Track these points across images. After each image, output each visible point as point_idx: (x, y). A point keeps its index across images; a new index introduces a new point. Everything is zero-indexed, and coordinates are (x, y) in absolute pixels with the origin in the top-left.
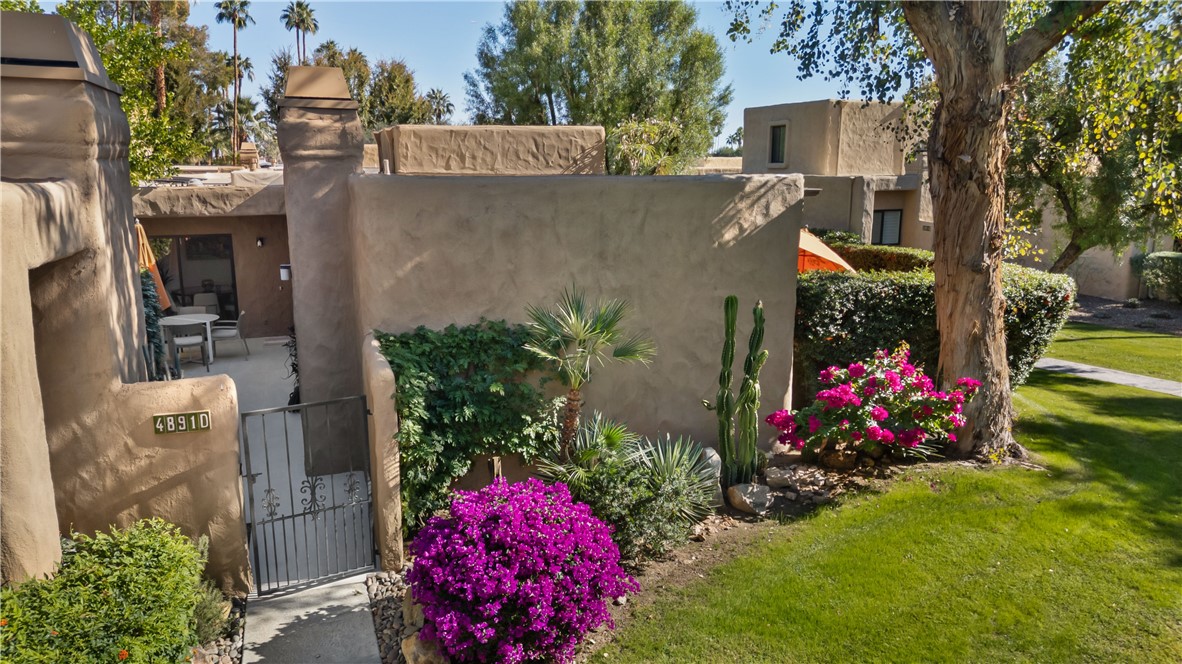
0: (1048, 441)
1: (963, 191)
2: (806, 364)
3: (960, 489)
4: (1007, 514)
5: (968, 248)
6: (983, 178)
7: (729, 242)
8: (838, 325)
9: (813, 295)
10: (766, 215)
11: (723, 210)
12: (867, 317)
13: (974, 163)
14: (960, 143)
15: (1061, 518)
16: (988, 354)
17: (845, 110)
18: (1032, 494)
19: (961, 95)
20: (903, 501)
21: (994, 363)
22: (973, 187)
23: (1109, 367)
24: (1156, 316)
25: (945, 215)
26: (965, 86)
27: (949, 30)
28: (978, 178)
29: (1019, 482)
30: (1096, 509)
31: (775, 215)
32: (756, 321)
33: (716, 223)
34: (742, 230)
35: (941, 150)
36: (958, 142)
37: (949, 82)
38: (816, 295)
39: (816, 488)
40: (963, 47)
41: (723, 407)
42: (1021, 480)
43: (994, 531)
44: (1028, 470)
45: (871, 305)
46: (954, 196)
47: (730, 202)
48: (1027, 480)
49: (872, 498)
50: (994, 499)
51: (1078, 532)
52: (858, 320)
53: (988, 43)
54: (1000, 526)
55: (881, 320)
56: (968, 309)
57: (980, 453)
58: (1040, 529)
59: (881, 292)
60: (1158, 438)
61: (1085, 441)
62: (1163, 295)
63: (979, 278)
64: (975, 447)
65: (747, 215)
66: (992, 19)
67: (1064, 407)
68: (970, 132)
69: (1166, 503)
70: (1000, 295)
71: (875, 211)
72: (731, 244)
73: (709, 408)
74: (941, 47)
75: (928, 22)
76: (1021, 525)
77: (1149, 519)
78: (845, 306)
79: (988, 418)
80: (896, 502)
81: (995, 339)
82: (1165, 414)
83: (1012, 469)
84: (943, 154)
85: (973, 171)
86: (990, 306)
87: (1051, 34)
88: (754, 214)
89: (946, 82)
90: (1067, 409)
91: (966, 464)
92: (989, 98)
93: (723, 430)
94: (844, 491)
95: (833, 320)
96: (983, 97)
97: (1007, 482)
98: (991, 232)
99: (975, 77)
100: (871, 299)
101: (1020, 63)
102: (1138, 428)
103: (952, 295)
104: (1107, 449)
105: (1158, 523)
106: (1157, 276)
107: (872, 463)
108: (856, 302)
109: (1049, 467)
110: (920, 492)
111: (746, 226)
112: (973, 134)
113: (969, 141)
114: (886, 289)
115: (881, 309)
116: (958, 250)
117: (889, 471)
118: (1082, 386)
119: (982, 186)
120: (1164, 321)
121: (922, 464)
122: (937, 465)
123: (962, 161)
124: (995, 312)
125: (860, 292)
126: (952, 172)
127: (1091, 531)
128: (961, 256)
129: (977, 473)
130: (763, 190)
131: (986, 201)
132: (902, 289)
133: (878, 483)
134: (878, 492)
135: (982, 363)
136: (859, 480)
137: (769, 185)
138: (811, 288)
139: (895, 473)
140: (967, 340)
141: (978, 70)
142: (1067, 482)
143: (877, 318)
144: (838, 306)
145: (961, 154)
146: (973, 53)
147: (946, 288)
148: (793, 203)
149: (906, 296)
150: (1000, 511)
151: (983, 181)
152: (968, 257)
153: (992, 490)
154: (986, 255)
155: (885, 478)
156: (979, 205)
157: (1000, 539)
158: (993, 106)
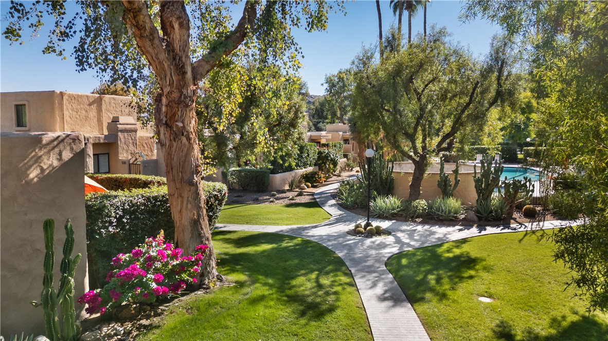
0: (229, 268)
1: (179, 142)
2: (94, 254)
3: (202, 308)
4: (228, 315)
5: (185, 172)
6: (188, 135)
7: (33, 179)
8: (113, 226)
9: (96, 210)
10: (60, 159)
11: (27, 157)
12: (130, 218)
13: (184, 127)
14: (175, 115)
15: (252, 309)
16: (202, 229)
17: (65, 97)
18: (235, 300)
19: (173, 90)
20: (176, 327)
21: (205, 233)
22: (184, 139)
23: (230, 223)
24: (237, 197)
25: (171, 155)
26: (175, 85)
27: (163, 54)
28: (186, 135)
29: (227, 294)
30: (262, 298)
31: (66, 159)
32: (67, 234)
33: (22, 167)
34: (42, 170)
35: (165, 119)
36: (174, 115)
37: (166, 82)
38: (98, 209)
39: (119, 337)
40: (172, 64)
41: (48, 301)
42: (228, 293)
43: (227, 327)
44: (228, 287)
45: (132, 211)
46: (175, 144)
47: (32, 152)
48: (231, 292)
49: (157, 331)
50: (220, 309)
51: (261, 314)
52: (125, 221)
53: (184, 63)
54: (229, 323)
55: (138, 218)
56: (189, 206)
57: (204, 284)
58: (246, 318)
59: (137, 202)
60: (266, 254)
61: (242, 263)
62: (237, 187)
63: (193, 188)
64: (201, 281)
65: (45, 161)
66: (184, 51)
67: (224, 248)
68: (180, 110)
69: (286, 285)
70: (203, 197)
71: (94, 155)
72: (35, 180)
73: (36, 305)
74: (160, 62)
75: (152, 47)
76: (237, 319)
77: (284, 296)
78: (117, 214)
79: (206, 264)
80: (172, 329)
81: (204, 220)
82: (263, 241)
83: (221, 289)
84: (166, 122)
85: (184, 131)
86: (200, 203)
87: (211, 62)
88: (51, 159)
89: (165, 82)
90: (226, 248)
91: (199, 292)
92: (188, 93)
93: (49, 318)
94: (138, 333)
95: (111, 223)
96: (185, 91)
97: (222, 297)
98: (195, 163)
99: (179, 80)
100: (132, 208)
101: (199, 76)
102: (256, 251)
103: (180, 199)
104: (251, 265)
105: (287, 296)
106: (234, 179)
107: (149, 308)
108: (124, 210)
109: (236, 282)
110: (182, 318)
111: (45, 167)
112: (182, 111)
113: (180, 115)
114: (140, 200)
115: (138, 212)
116: (180, 174)
117: (160, 310)
118: (225, 235)
119: (189, 139)
120: (241, 198)
121: (176, 300)
122: (184, 297)
123: (177, 125)
124: (203, 206)
125: (125, 203)
126: (172, 132)
127: (267, 310)
128: (183, 177)
129: (207, 296)
130: (55, 143)
131: (191, 147)
132: (148, 199)
133: (156, 320)
134: (159, 326)
135: (200, 234)
136: (144, 322)
137: (60, 139)
138: (95, 205)
139: (165, 310)
140: (191, 223)
141: (181, 77)
142: (246, 288)
143: (137, 218)
144: (113, 214)
145: (176, 121)
146: (177, 68)
147: (176, 196)
148: (78, 151)
149: (151, 203)
150: (225, 314)
151: (189, 136)
152: (186, 178)
153: (217, 304)
154: (195, 176)
155: (159, 315)
156: (188, 149)
157: (231, 331)
158: (190, 97)
